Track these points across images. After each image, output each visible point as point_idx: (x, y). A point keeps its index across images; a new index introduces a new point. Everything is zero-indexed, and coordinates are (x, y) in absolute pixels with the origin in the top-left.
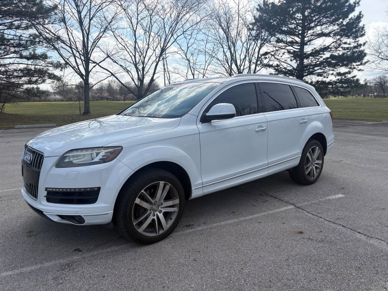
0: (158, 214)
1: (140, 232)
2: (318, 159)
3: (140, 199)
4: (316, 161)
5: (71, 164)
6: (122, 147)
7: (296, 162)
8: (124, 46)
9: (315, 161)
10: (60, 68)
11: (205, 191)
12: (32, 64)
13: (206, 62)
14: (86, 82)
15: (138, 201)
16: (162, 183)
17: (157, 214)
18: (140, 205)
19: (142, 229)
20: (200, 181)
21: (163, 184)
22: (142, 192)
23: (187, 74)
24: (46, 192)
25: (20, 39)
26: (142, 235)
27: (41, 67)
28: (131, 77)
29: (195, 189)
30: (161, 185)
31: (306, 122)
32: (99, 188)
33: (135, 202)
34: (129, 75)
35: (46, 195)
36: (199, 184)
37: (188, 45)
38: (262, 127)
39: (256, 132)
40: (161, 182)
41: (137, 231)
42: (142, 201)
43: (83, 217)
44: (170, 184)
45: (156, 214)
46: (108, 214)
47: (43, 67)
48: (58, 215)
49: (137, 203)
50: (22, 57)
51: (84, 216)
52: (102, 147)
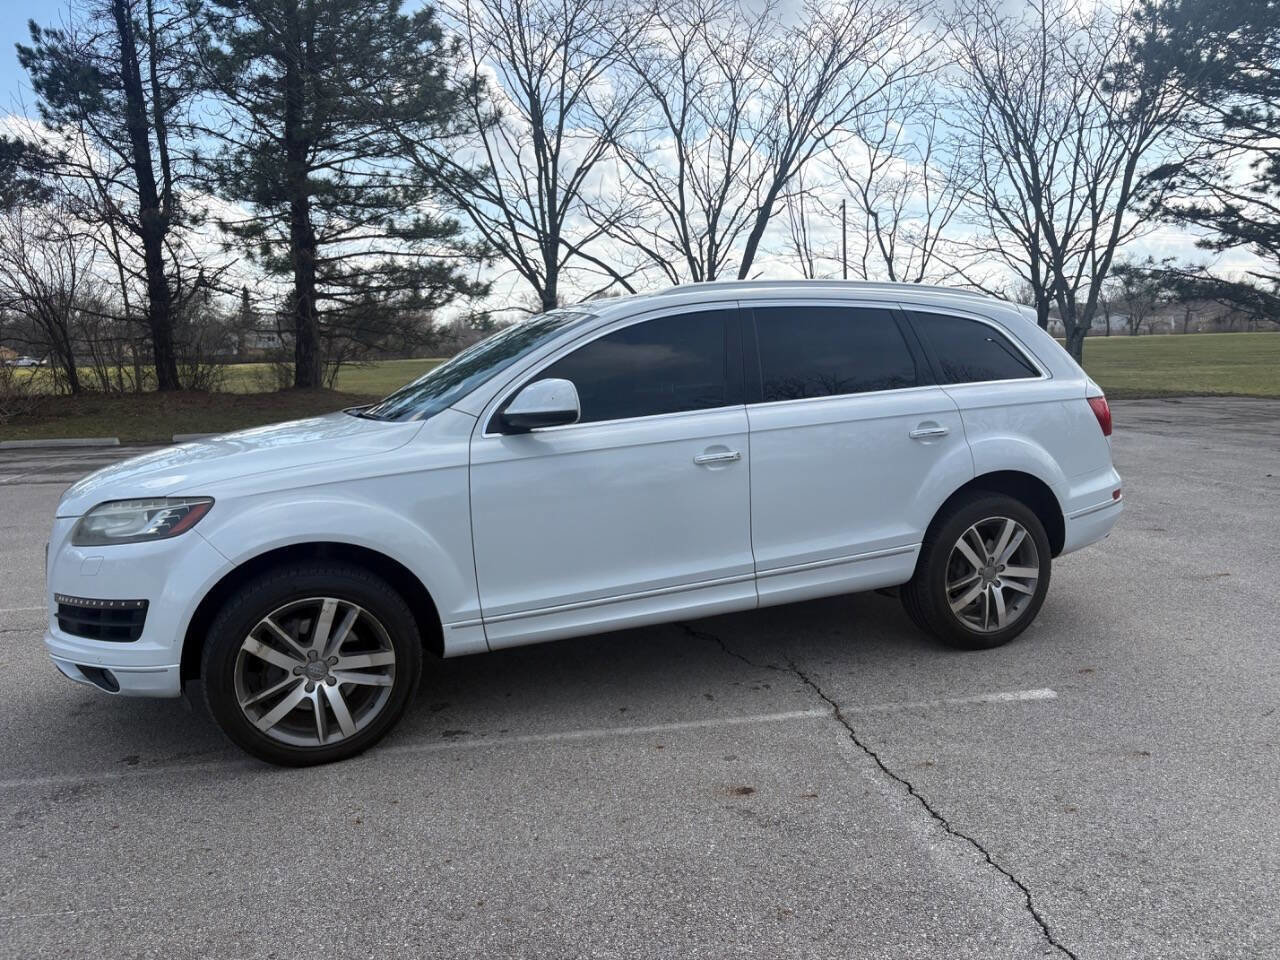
0: (326, 687)
1: (263, 729)
2: (1015, 561)
3: (256, 642)
4: (1007, 568)
5: (104, 540)
6: (213, 500)
7: (903, 568)
8: (650, 184)
9: (1002, 571)
10: (485, 261)
11: (495, 637)
12: (411, 252)
13: (930, 216)
14: (548, 299)
15: (250, 644)
16: (332, 603)
17: (321, 686)
18: (259, 655)
19: (268, 722)
20: (472, 606)
21: (334, 607)
22: (265, 623)
23: (864, 258)
24: (56, 605)
25: (384, 184)
26: (267, 736)
27: (437, 260)
28: (672, 279)
29: (453, 628)
30: (325, 606)
31: (941, 435)
32: (146, 603)
33: (244, 647)
34: (667, 271)
35: (57, 611)
36: (469, 615)
37: (872, 164)
38: (725, 449)
39: (700, 464)
40: (327, 600)
41: (254, 726)
42: (265, 647)
43: (113, 673)
44: (359, 608)
45: (317, 687)
46: (166, 670)
47: (441, 259)
48: (78, 666)
49: (248, 649)
50: (393, 233)
51: (116, 671)
52: (165, 497)
